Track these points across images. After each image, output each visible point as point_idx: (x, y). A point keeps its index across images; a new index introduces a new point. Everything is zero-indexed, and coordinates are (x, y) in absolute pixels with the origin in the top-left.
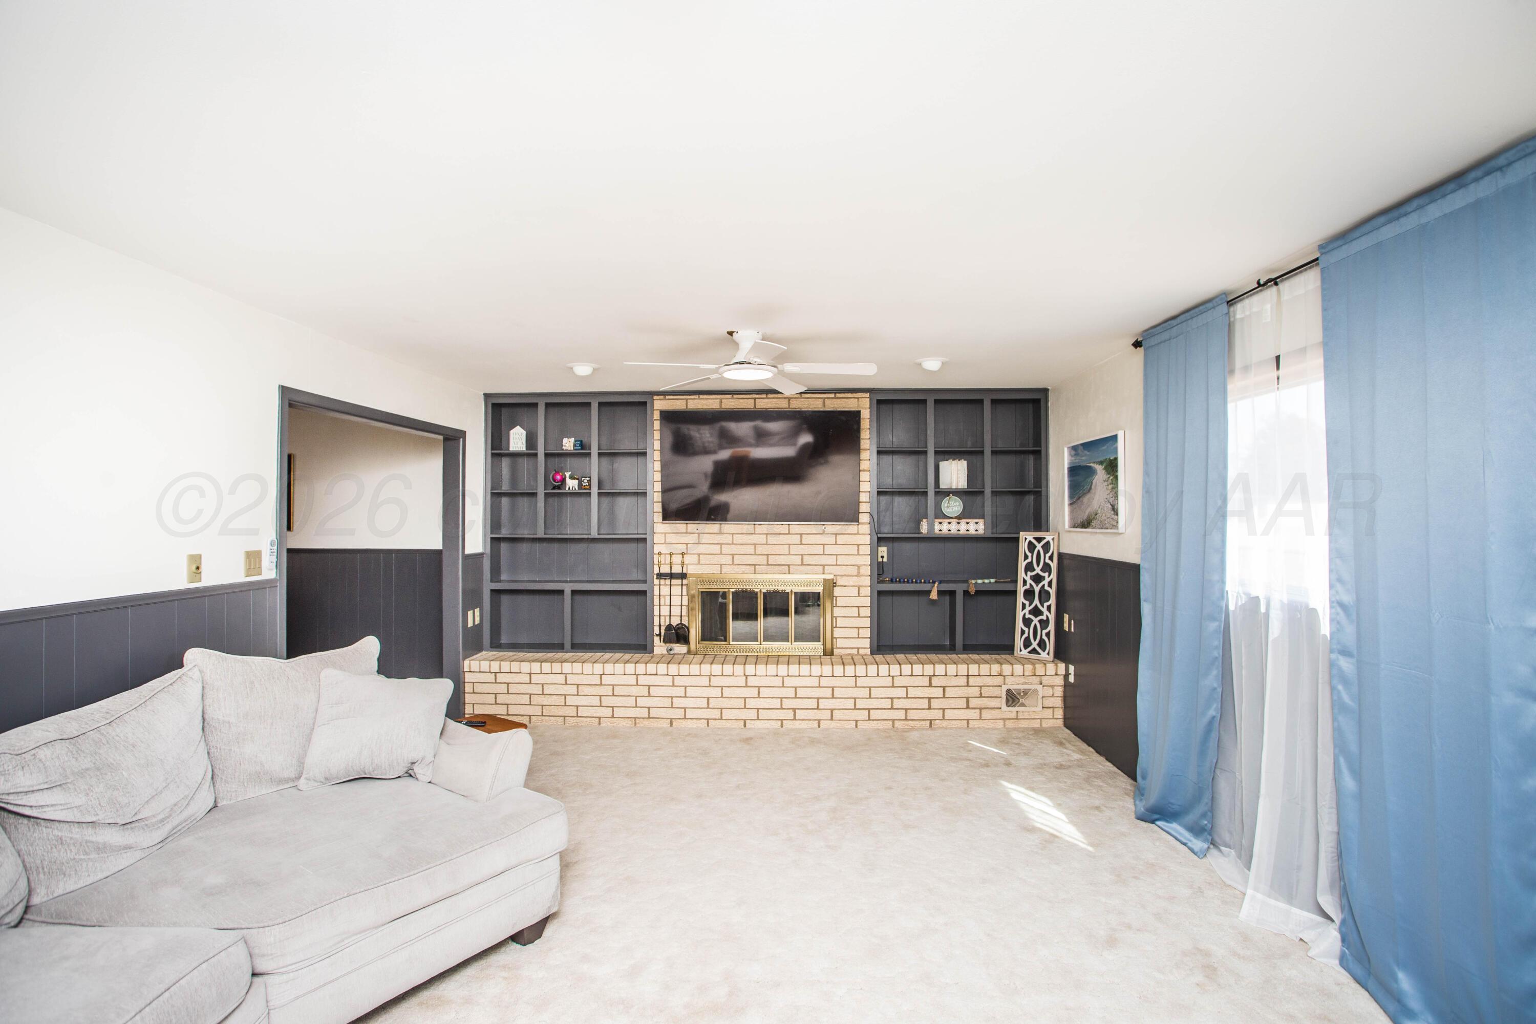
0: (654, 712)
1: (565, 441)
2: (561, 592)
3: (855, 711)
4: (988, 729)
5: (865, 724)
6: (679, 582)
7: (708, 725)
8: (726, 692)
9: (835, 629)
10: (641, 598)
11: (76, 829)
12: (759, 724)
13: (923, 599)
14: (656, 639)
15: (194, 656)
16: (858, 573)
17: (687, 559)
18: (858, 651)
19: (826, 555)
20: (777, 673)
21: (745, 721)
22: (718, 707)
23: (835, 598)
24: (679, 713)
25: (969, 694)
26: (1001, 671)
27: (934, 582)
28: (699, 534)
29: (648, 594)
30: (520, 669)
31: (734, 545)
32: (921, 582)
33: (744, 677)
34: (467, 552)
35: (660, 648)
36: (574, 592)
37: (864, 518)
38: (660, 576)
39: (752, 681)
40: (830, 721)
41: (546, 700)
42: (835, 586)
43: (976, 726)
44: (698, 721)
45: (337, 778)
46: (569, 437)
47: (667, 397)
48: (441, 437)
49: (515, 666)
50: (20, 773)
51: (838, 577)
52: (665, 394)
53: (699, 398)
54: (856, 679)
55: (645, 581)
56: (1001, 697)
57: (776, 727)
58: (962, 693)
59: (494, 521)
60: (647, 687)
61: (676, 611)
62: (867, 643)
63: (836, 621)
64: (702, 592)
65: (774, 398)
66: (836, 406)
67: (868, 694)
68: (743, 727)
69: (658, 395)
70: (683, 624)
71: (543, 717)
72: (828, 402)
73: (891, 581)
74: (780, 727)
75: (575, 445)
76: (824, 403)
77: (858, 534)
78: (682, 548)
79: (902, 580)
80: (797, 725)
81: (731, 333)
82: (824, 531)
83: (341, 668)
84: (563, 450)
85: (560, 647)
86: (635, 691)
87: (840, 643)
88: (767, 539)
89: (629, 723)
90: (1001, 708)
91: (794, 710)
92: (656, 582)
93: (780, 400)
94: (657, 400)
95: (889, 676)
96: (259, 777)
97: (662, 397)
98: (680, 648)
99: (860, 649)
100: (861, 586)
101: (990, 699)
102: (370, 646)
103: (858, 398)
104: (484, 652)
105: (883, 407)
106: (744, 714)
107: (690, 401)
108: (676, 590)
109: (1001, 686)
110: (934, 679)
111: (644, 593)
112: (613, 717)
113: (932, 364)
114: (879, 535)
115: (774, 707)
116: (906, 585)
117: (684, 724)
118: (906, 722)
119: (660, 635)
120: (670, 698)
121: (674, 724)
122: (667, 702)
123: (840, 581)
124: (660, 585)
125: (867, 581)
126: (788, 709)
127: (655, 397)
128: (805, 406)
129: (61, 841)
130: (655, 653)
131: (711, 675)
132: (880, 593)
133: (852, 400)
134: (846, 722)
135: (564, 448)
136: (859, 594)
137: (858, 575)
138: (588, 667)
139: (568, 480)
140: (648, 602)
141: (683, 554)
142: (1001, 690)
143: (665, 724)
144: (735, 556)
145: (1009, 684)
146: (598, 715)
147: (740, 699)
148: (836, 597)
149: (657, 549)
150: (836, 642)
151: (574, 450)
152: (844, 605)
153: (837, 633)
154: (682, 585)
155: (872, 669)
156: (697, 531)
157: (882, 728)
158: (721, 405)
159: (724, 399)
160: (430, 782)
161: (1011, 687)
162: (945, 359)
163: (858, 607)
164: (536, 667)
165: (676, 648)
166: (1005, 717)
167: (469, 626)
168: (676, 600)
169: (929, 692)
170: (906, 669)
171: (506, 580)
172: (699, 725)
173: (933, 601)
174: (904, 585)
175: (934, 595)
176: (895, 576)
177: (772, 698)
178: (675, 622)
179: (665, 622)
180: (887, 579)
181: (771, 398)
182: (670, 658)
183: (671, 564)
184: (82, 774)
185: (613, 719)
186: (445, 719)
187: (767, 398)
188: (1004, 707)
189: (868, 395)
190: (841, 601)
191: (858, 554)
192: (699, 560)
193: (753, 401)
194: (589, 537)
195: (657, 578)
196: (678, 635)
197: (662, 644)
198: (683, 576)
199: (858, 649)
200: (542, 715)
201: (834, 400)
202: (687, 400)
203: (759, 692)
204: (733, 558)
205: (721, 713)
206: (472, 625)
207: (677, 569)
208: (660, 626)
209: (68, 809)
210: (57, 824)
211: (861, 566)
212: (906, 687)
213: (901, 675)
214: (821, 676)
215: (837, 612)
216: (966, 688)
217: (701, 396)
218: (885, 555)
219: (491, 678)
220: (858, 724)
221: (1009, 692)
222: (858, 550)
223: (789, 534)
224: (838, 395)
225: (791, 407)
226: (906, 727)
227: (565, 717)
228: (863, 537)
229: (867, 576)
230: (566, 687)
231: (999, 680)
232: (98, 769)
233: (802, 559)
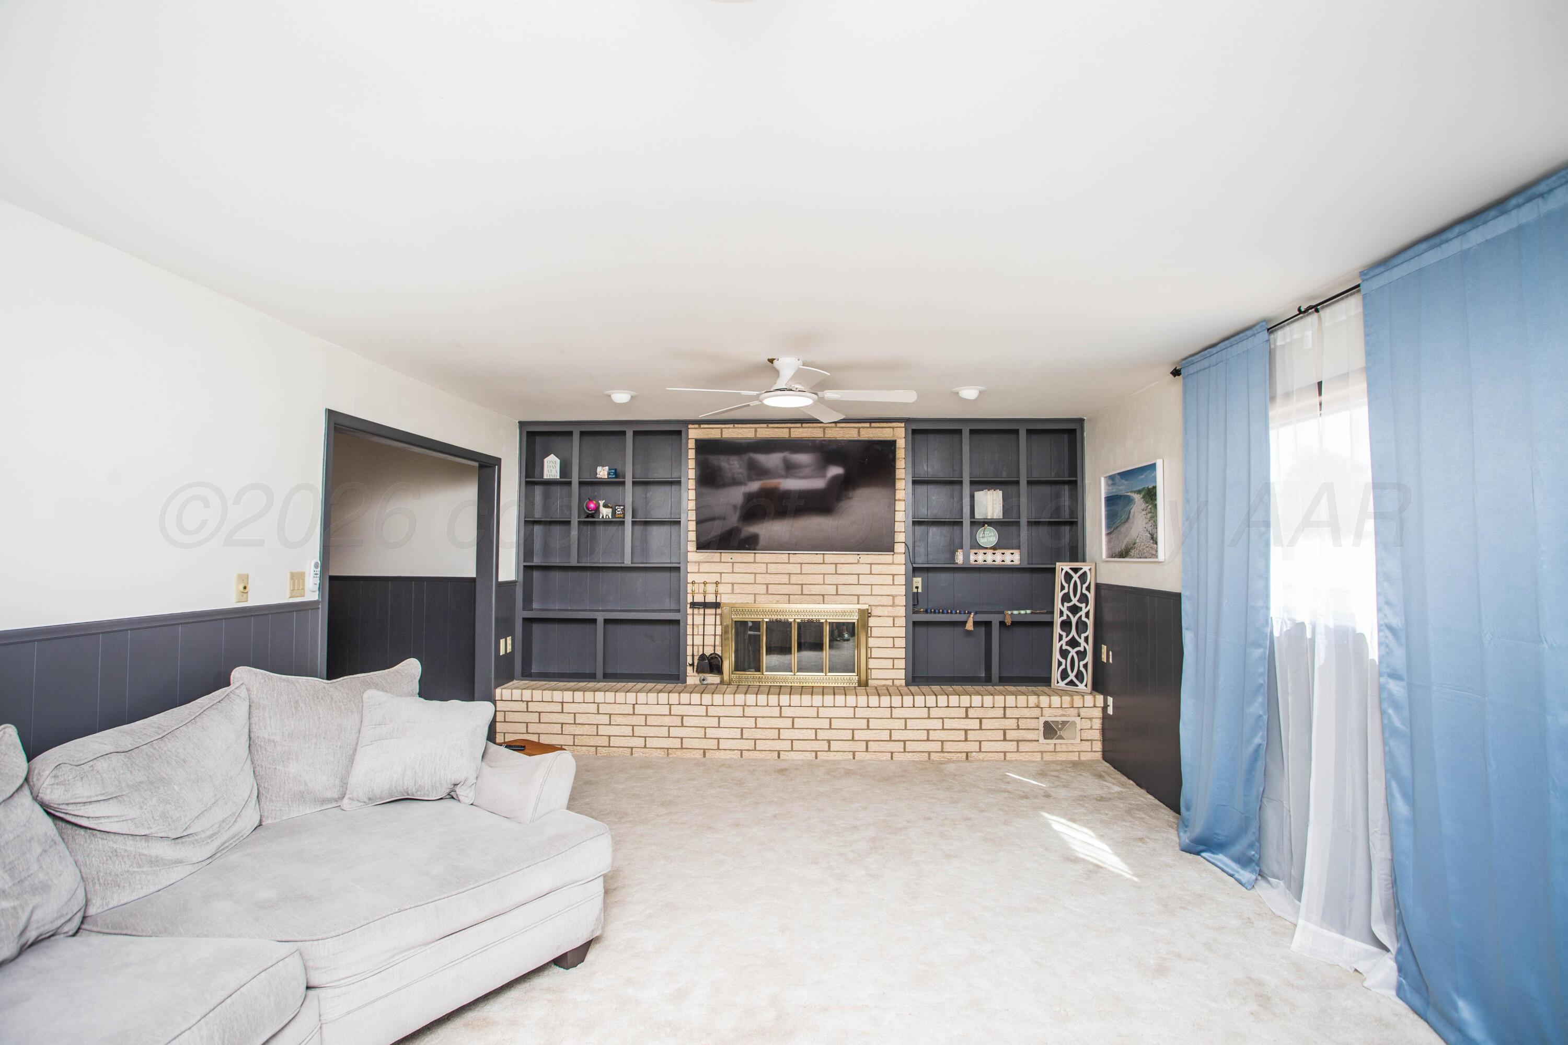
0: (686, 743)
1: (599, 469)
2: (594, 621)
3: (890, 743)
4: (1026, 761)
5: (900, 756)
6: (713, 611)
7: (742, 756)
8: (761, 723)
9: (870, 660)
10: (673, 628)
11: (130, 842)
12: (793, 755)
13: (958, 630)
14: (689, 669)
15: (240, 674)
16: (893, 603)
17: (721, 588)
18: (893, 682)
19: (861, 584)
20: (812, 704)
21: (779, 752)
22: (751, 738)
23: (869, 628)
24: (712, 744)
25: (1005, 726)
26: (1038, 702)
27: (969, 613)
28: (733, 563)
29: (682, 624)
30: (552, 698)
31: (768, 575)
32: (956, 613)
33: (779, 708)
34: (501, 579)
35: (692, 678)
36: (607, 621)
37: (900, 548)
38: (694, 605)
39: (787, 712)
40: (865, 753)
41: (578, 730)
42: (870, 617)
43: (1013, 759)
44: (731, 752)
45: (381, 799)
46: (603, 466)
47: (702, 426)
48: (476, 464)
49: (547, 695)
50: (79, 783)
51: (873, 608)
52: (700, 422)
53: (734, 427)
54: (891, 710)
55: (679, 611)
56: (1038, 729)
57: (811, 758)
58: (999, 725)
59: (526, 549)
60: (681, 717)
61: (709, 640)
62: (902, 674)
63: (871, 652)
64: (736, 622)
65: (809, 427)
66: (871, 436)
67: (904, 725)
68: (777, 758)
69: (693, 424)
70: (717, 654)
71: (575, 747)
72: (863, 431)
73: (926, 612)
74: (814, 759)
75: (609, 474)
76: (859, 432)
77: (893, 564)
78: (716, 578)
79: (937, 611)
80: (832, 756)
81: (771, 361)
82: (858, 561)
83: (383, 689)
84: (597, 478)
85: (592, 677)
86: (667, 721)
87: (875, 674)
88: (801, 569)
89: (662, 753)
90: (1038, 741)
91: (829, 741)
92: (690, 611)
93: (815, 429)
94: (692, 428)
95: (925, 707)
96: (302, 797)
97: (697, 426)
98: (713, 679)
99: (895, 680)
100: (897, 617)
101: (1027, 731)
102: (412, 668)
103: (893, 428)
104: (515, 682)
105: (918, 437)
106: (778, 745)
107: (725, 429)
108: (710, 620)
109: (1038, 718)
110: (970, 710)
111: (677, 622)
112: (645, 747)
113: (969, 393)
114: (914, 566)
115: (809, 738)
116: (941, 615)
117: (717, 755)
118: (942, 754)
119: (693, 665)
120: (704, 729)
121: (707, 754)
122: (700, 732)
123: (875, 612)
124: (693, 614)
125: (902, 612)
126: (822, 740)
127: (690, 426)
128: (841, 435)
129: (115, 853)
130: (688, 682)
131: (745, 705)
132: (915, 624)
133: (887, 429)
134: (881, 754)
135: (598, 476)
136: (894, 624)
137: (893, 605)
138: (620, 697)
139: (601, 508)
140: (682, 631)
141: (717, 583)
142: (1039, 722)
143: (698, 755)
144: (769, 586)
145: (1047, 715)
146: (630, 745)
147: (774, 730)
148: (871, 627)
149: (690, 578)
150: (871, 672)
151: (608, 478)
152: (880, 636)
153: (872, 663)
154: (716, 615)
155: (908, 700)
156: (731, 561)
157: (918, 760)
158: (756, 434)
159: (758, 428)
160: (472, 804)
161: (1049, 719)
162: (982, 388)
163: (893, 638)
164: (568, 696)
165: (709, 678)
166: (1043, 750)
167: (501, 654)
168: (710, 630)
169: (965, 723)
170: (942, 700)
171: (538, 608)
172: (733, 756)
173: (969, 632)
174: (939, 615)
175: (970, 626)
176: (930, 606)
177: (807, 729)
178: (708, 651)
179: (698, 652)
180: (922, 610)
181: (805, 428)
182: (703, 688)
183: (705, 593)
184: (137, 787)
185: (645, 750)
186: (487, 743)
187: (802, 427)
188: (1042, 739)
189: (903, 425)
190: (875, 632)
191: (894, 584)
192: (733, 589)
193: (788, 430)
194: (623, 565)
195: (690, 607)
196: (711, 664)
197: (695, 674)
198: (716, 605)
199: (893, 680)
200: (574, 745)
201: (869, 429)
202: (722, 429)
203: (793, 723)
204: (767, 587)
205: (755, 744)
206: (504, 653)
207: (711, 599)
208: (693, 655)
209: (123, 821)
210: (112, 836)
211: (896, 596)
212: (942, 718)
213: (937, 707)
214: (856, 707)
215: (872, 642)
216: (1004, 720)
217: (736, 425)
218: (920, 585)
219: (523, 706)
220: (894, 756)
221: (1047, 724)
222: (893, 580)
223: (824, 563)
224: (873, 425)
225: (826, 436)
226: (942, 759)
227: (597, 747)
228: (899, 567)
229: (902, 606)
230: (598, 716)
231: (1037, 712)
232: (152, 783)
233: (837, 589)
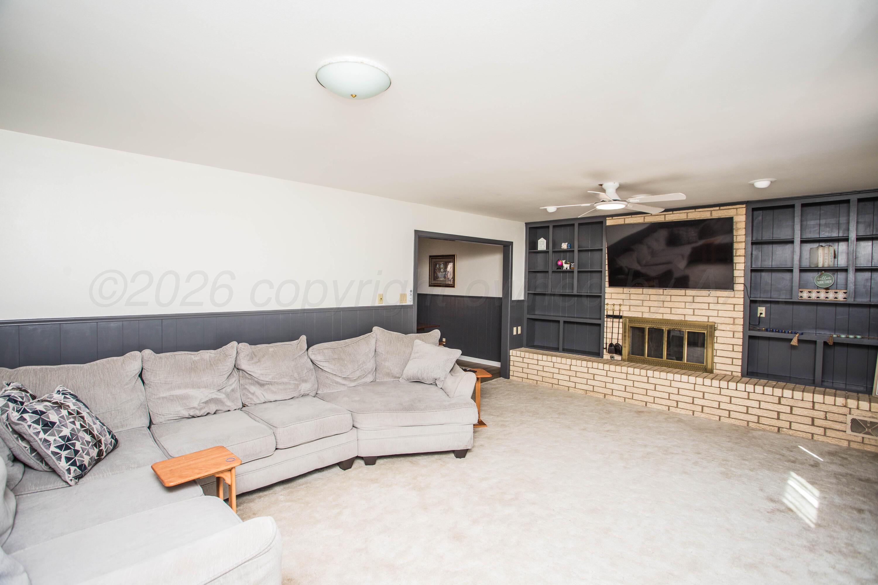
0: (596, 389)
1: (563, 244)
2: (558, 322)
3: (719, 410)
4: (830, 444)
5: (726, 420)
6: (617, 320)
7: (625, 401)
8: (636, 384)
9: (715, 357)
10: (597, 328)
12: (654, 406)
13: (785, 344)
14: (605, 350)
15: (375, 329)
16: (734, 322)
17: (623, 308)
19: (710, 310)
20: (667, 378)
21: (646, 403)
22: (630, 392)
23: (715, 337)
24: (609, 392)
25: (814, 415)
26: (846, 403)
27: (796, 333)
28: (630, 294)
29: (602, 326)
30: (533, 357)
31: (650, 301)
32: (788, 333)
33: (647, 377)
34: (513, 299)
35: (607, 356)
36: (565, 322)
37: (739, 287)
38: (608, 316)
39: (651, 380)
40: (701, 413)
41: (544, 374)
42: (716, 330)
43: (820, 440)
44: (619, 398)
45: (414, 379)
46: (565, 242)
47: (614, 218)
48: (502, 246)
49: (531, 356)
50: (318, 355)
51: (719, 325)
52: (612, 216)
53: (632, 217)
54: (720, 389)
55: (600, 319)
56: (846, 423)
57: (665, 410)
58: (808, 414)
59: (529, 285)
60: (593, 375)
61: (615, 336)
62: (739, 369)
63: (716, 352)
64: (631, 327)
65: (677, 213)
66: (720, 215)
67: (729, 401)
68: (645, 406)
69: (609, 217)
70: (619, 344)
71: (543, 382)
72: (713, 213)
73: (767, 330)
74: (668, 410)
75: (567, 247)
76: (711, 214)
77: (734, 297)
78: (620, 302)
79: (774, 330)
80: (678, 411)
81: (601, 185)
82: (709, 295)
84: (561, 249)
85: (557, 349)
86: (586, 376)
87: (718, 366)
88: (671, 298)
89: (583, 392)
90: (845, 432)
91: (677, 402)
92: (606, 319)
93: (681, 214)
94: (608, 220)
95: (745, 391)
96: (388, 375)
97: (611, 218)
98: (617, 357)
99: (733, 372)
100: (736, 331)
101: (835, 423)
102: (436, 333)
103: (737, 209)
104: (523, 348)
106: (646, 399)
107: (627, 219)
108: (616, 325)
109: (846, 415)
110: (782, 399)
111: (599, 325)
112: (575, 388)
114: (751, 299)
115: (665, 398)
116: (777, 333)
117: (611, 398)
118: (758, 425)
119: (606, 348)
120: (605, 383)
121: (606, 396)
122: (603, 385)
123: (720, 327)
124: (607, 321)
125: (741, 328)
126: (673, 400)
127: (607, 218)
128: (698, 216)
129: (327, 377)
130: (604, 358)
131: (627, 373)
132: (751, 337)
133: (732, 210)
134: (712, 415)
135: (562, 248)
136: (734, 336)
137: (734, 324)
138: (564, 360)
139: (564, 265)
140: (602, 330)
141: (620, 305)
142: (846, 418)
143: (602, 396)
144: (651, 308)
145: (855, 415)
146: (568, 386)
147: (644, 390)
148: (717, 337)
149: (607, 301)
150: (716, 365)
151: (567, 249)
152: (723, 343)
153: (716, 360)
154: (619, 322)
155: (741, 386)
156: (629, 293)
157: (739, 424)
158: (644, 220)
159: (646, 216)
160: (441, 388)
161: (857, 418)
162: (773, 179)
163: (733, 345)
164: (540, 357)
165: (615, 357)
166: (850, 439)
167: (514, 334)
168: (615, 330)
169: (778, 407)
170: (759, 389)
171: (538, 314)
172: (620, 400)
173: (793, 347)
174: (782, 334)
175: (794, 342)
176: (771, 327)
177: (664, 392)
178: (614, 342)
179: (609, 342)
180: (764, 329)
181: (675, 214)
182: (611, 362)
183: (613, 310)
184: (334, 359)
185: (575, 389)
187: (673, 214)
188: (849, 431)
189: (744, 206)
190: (720, 340)
191: (734, 311)
192: (630, 309)
193: (663, 216)
194: (573, 294)
195: (606, 317)
196: (616, 349)
197: (607, 353)
198: (619, 317)
199: (732, 372)
200: (542, 381)
201: (719, 211)
202: (625, 218)
203: (655, 387)
204: (650, 309)
205: (633, 396)
206: (516, 334)
207: (616, 313)
208: (606, 343)
209: (329, 368)
210: (327, 372)
211: (736, 318)
212: (760, 401)
213: (754, 392)
214: (695, 384)
215: (716, 346)
216: (812, 411)
217: (633, 216)
218: (764, 312)
219: (521, 360)
220: (721, 419)
221: (854, 421)
222: (734, 308)
223: (685, 295)
224: (722, 208)
225: (688, 218)
226: (758, 428)
227: (553, 384)
228: (739, 299)
229: (741, 325)
230: (554, 369)
231: (845, 410)
232: (339, 359)
233: (694, 312)
